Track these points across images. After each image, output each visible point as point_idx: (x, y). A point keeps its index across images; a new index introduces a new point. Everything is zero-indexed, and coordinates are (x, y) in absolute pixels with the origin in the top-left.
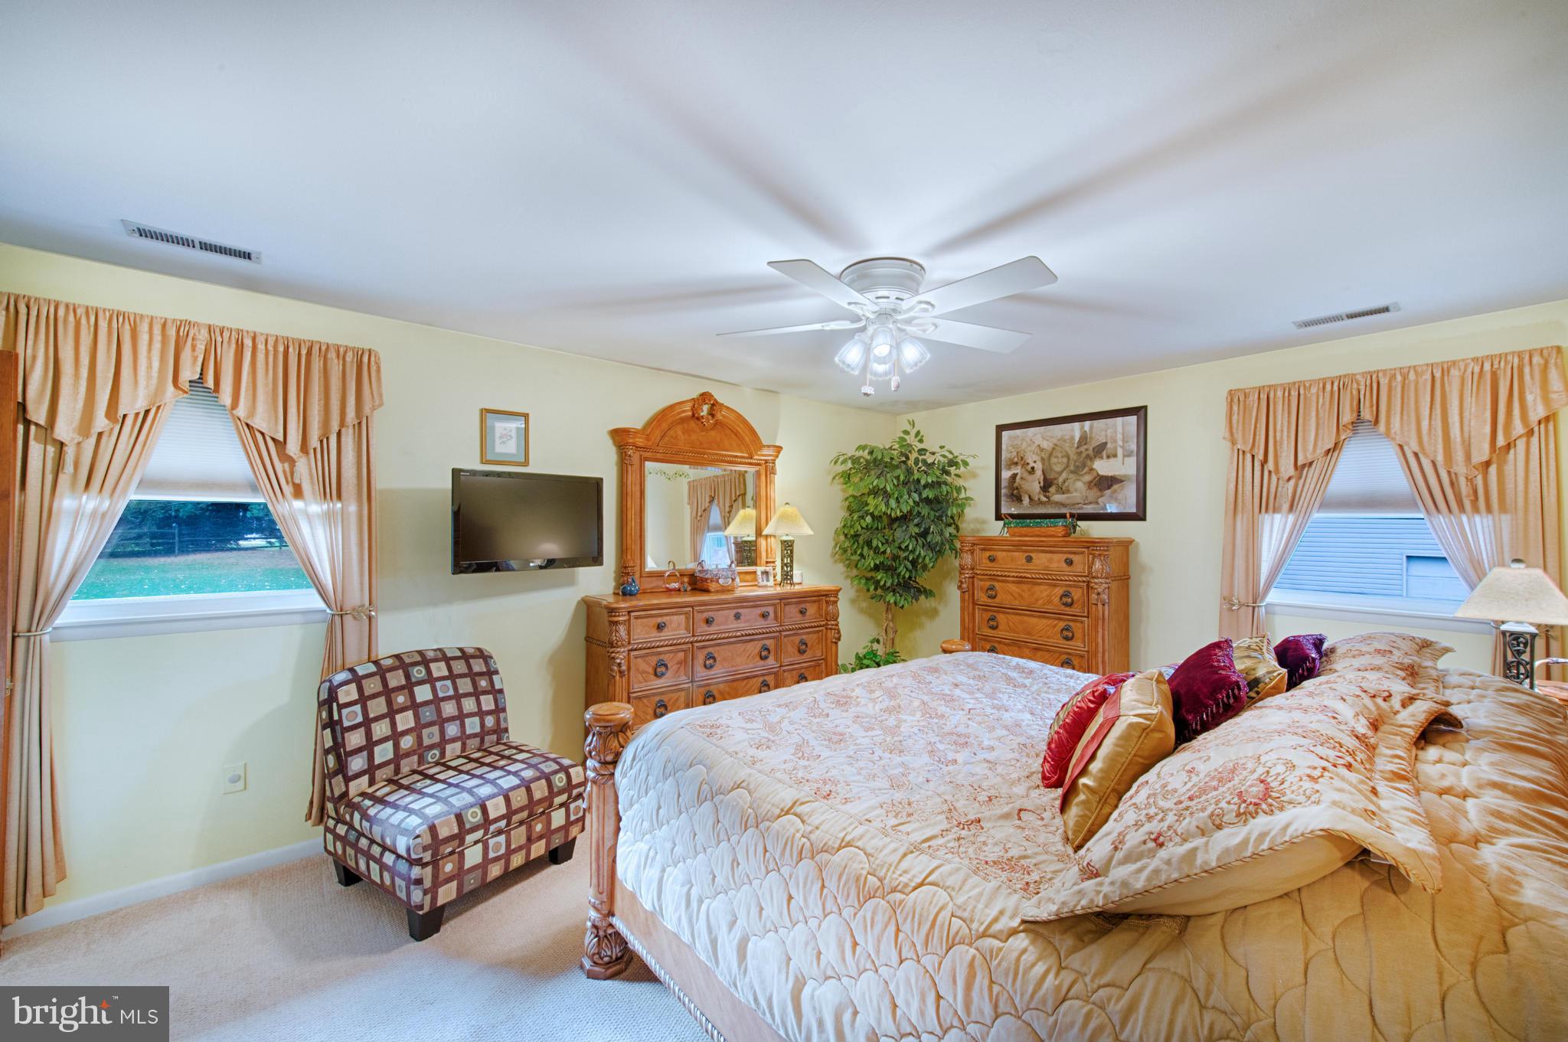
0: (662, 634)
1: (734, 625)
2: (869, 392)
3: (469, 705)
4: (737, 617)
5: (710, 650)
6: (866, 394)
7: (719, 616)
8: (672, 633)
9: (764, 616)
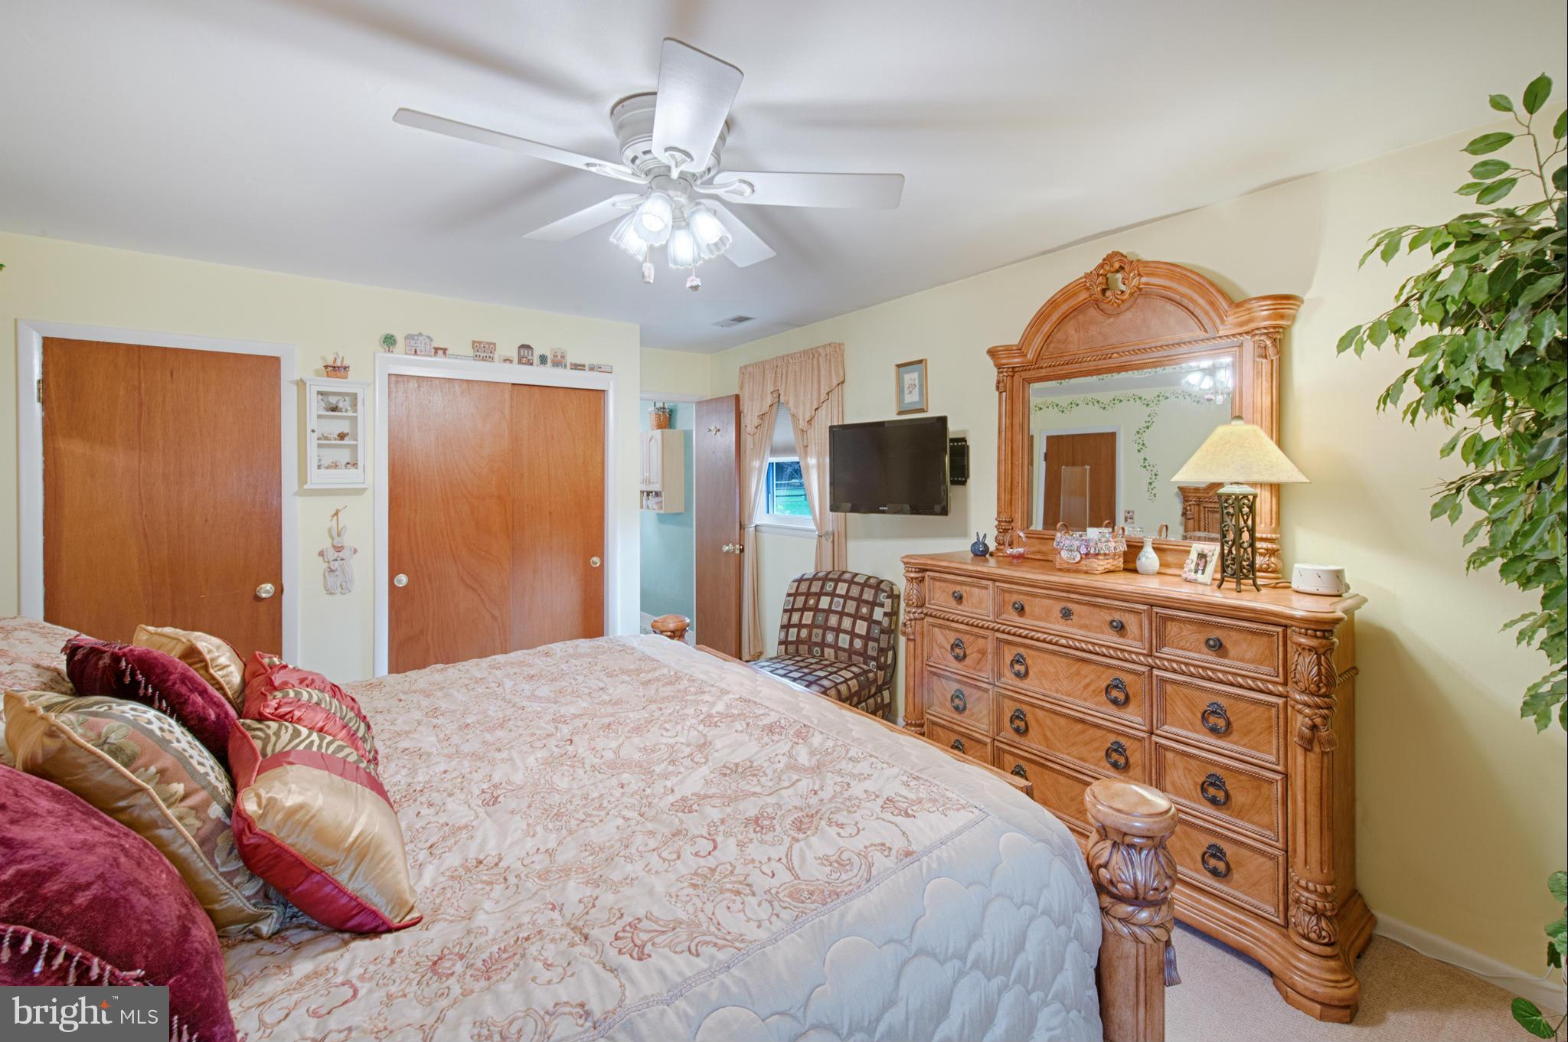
0: (960, 607)
1: (1059, 626)
2: (695, 283)
3: (847, 623)
4: (1067, 614)
5: (1022, 651)
6: (695, 288)
7: (1035, 606)
8: (970, 610)
9: (1120, 628)
